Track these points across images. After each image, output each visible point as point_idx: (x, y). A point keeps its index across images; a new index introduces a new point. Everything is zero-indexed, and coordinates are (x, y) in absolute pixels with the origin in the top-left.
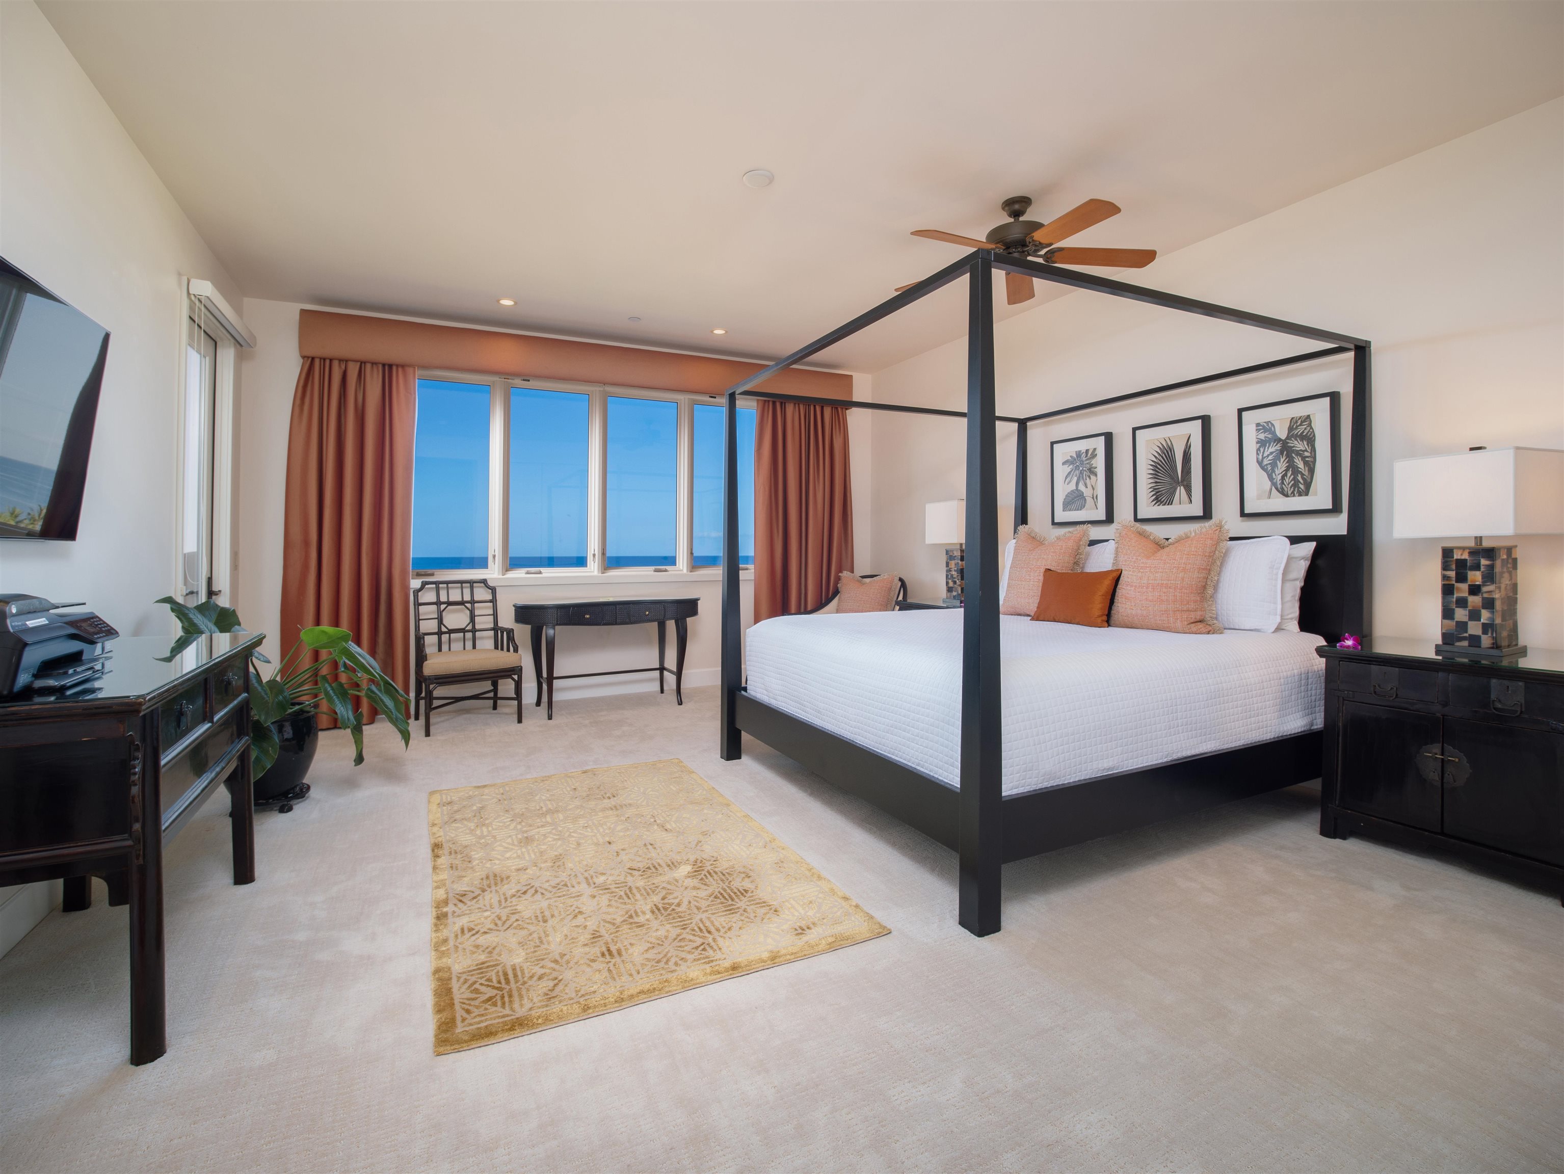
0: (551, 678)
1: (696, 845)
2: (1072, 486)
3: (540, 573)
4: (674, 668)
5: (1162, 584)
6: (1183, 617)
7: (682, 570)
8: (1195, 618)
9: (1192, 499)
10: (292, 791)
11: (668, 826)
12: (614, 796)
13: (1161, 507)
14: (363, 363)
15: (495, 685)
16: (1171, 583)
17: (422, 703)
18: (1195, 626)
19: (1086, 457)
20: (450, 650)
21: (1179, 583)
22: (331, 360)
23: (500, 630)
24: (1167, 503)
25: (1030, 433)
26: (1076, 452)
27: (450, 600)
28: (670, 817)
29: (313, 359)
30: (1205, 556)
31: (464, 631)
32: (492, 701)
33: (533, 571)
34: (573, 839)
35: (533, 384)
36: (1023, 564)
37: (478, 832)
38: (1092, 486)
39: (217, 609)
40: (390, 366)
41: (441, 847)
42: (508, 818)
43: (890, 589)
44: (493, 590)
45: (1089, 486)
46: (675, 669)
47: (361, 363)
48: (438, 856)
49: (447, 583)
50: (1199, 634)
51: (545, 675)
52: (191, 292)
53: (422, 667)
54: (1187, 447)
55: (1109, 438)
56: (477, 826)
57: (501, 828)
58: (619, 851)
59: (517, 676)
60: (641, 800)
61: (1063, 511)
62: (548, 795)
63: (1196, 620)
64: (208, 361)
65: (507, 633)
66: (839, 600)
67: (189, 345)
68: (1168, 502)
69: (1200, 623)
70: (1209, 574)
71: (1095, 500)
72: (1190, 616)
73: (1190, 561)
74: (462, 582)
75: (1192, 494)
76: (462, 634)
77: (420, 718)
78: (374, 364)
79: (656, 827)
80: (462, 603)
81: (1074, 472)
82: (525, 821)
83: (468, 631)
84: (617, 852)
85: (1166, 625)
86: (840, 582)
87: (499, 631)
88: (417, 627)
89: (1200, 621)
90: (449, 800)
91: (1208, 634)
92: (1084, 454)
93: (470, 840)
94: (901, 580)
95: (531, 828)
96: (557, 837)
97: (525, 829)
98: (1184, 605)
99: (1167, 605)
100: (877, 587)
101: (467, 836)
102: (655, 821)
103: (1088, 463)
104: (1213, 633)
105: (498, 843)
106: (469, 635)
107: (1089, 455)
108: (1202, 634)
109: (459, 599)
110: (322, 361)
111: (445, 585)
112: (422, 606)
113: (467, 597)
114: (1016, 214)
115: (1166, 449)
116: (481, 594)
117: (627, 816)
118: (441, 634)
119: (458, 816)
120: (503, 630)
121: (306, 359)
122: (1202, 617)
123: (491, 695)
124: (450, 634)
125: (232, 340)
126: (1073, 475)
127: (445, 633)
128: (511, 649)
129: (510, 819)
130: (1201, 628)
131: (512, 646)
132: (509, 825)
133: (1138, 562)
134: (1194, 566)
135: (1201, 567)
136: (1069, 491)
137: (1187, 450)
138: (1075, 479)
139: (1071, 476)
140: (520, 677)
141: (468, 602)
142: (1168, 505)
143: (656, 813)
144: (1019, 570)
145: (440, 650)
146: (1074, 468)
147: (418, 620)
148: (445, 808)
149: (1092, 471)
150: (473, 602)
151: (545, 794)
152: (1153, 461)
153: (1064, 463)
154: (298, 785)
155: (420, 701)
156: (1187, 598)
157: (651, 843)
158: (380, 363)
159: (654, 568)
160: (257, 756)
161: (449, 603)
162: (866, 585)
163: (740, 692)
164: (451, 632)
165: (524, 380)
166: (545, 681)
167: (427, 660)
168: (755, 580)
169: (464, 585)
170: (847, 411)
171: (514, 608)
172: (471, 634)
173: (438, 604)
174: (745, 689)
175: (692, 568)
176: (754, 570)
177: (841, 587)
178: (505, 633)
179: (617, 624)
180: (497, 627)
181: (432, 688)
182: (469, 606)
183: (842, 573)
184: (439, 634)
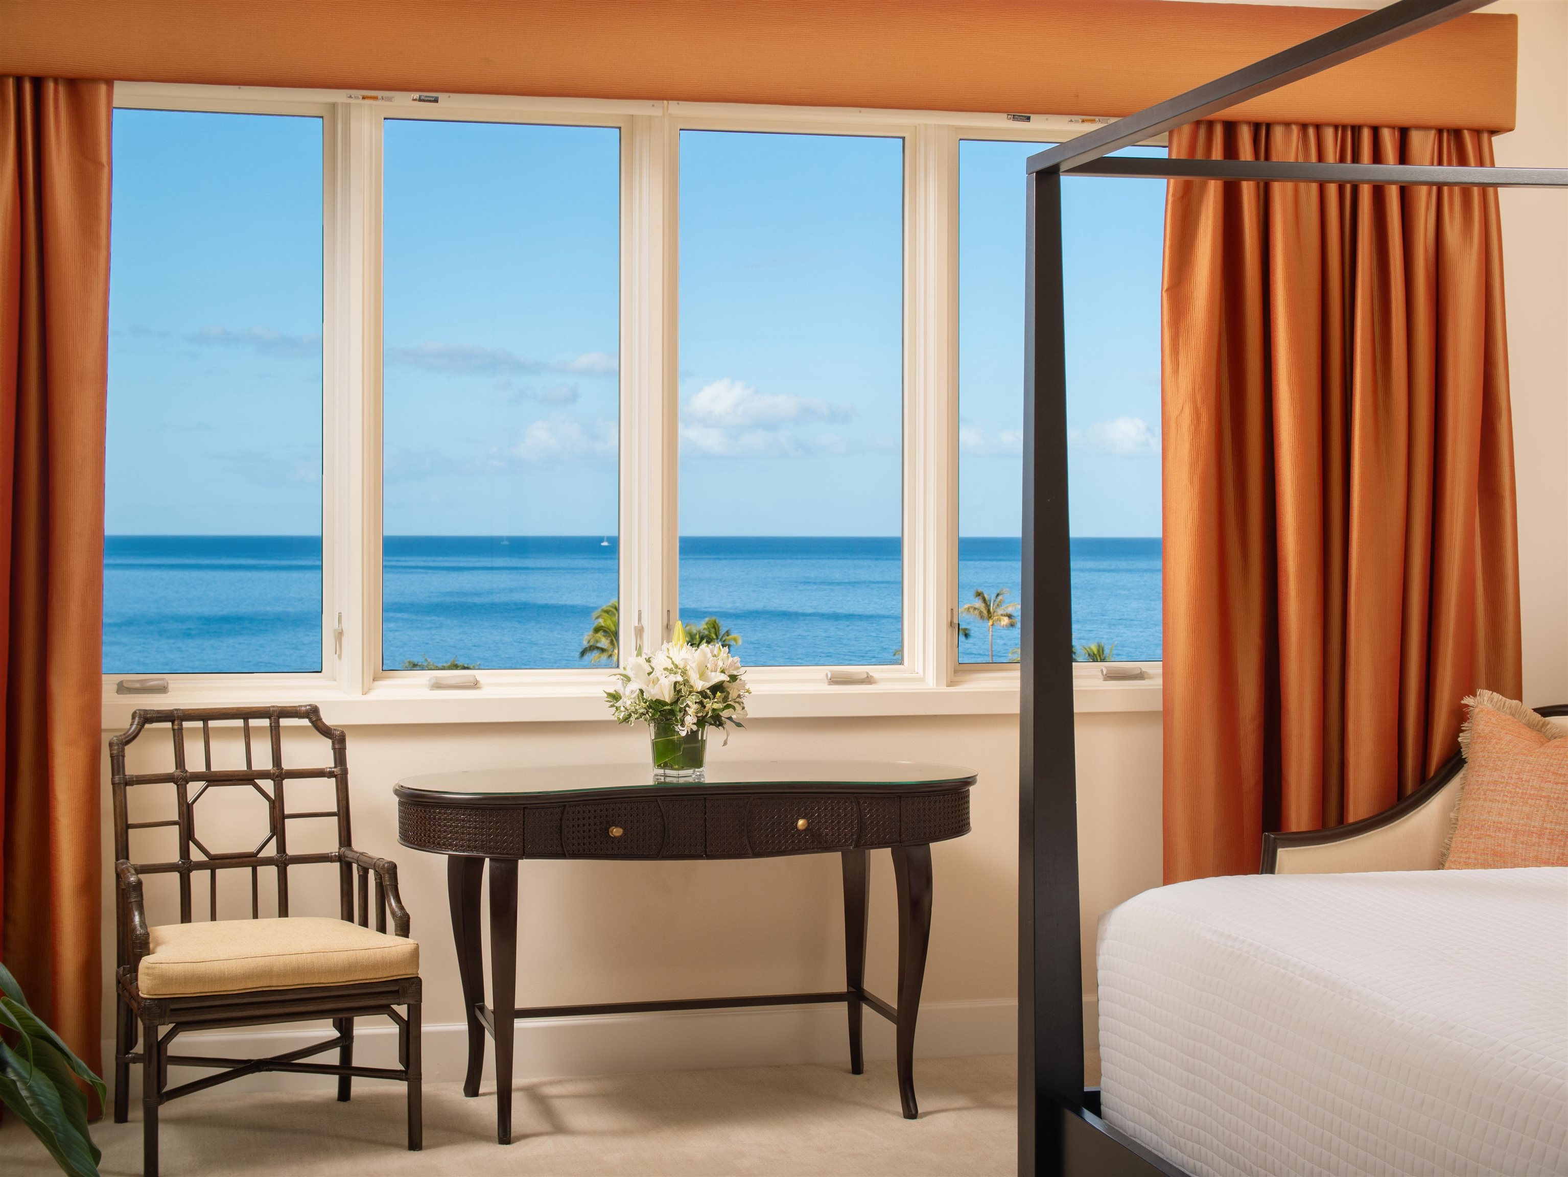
0: (507, 1013)
3: (474, 685)
4: (889, 995)
7: (922, 680)
20: (213, 916)
23: (358, 862)
27: (214, 771)
31: (254, 860)
32: (336, 1077)
33: (453, 682)
35: (449, 104)
44: (337, 739)
46: (892, 1000)
49: (205, 716)
51: (489, 1002)
59: (405, 1006)
65: (377, 873)
74: (246, 714)
76: (250, 869)
77: (130, 1116)
80: (247, 778)
83: (268, 861)
86: (1466, 726)
87: (355, 866)
88: (122, 850)
106: (269, 874)
109: (238, 764)
111: (200, 724)
112: (136, 787)
113: (263, 760)
116: (304, 750)
118: (191, 869)
120: (366, 865)
123: (332, 1057)
127: (200, 866)
128: (390, 923)
131: (393, 914)
140: (415, 1011)
141: (264, 775)
145: (186, 914)
147: (123, 828)
150: (279, 775)
155: (131, 1065)
159: (828, 670)
161: (214, 779)
162: (1557, 742)
163: (1079, 1114)
164: (216, 862)
165: (420, 100)
166: (491, 1017)
167: (149, 954)
168: (1167, 714)
169: (253, 722)
170: (1495, 139)
171: (397, 799)
172: (273, 870)
173: (181, 779)
174: (1094, 1102)
175: (956, 672)
176: (1160, 681)
177: (1468, 745)
178: (371, 873)
179: (709, 857)
180: (349, 853)
181: (163, 1030)
182: (268, 785)
183: (1475, 695)
184: (185, 869)
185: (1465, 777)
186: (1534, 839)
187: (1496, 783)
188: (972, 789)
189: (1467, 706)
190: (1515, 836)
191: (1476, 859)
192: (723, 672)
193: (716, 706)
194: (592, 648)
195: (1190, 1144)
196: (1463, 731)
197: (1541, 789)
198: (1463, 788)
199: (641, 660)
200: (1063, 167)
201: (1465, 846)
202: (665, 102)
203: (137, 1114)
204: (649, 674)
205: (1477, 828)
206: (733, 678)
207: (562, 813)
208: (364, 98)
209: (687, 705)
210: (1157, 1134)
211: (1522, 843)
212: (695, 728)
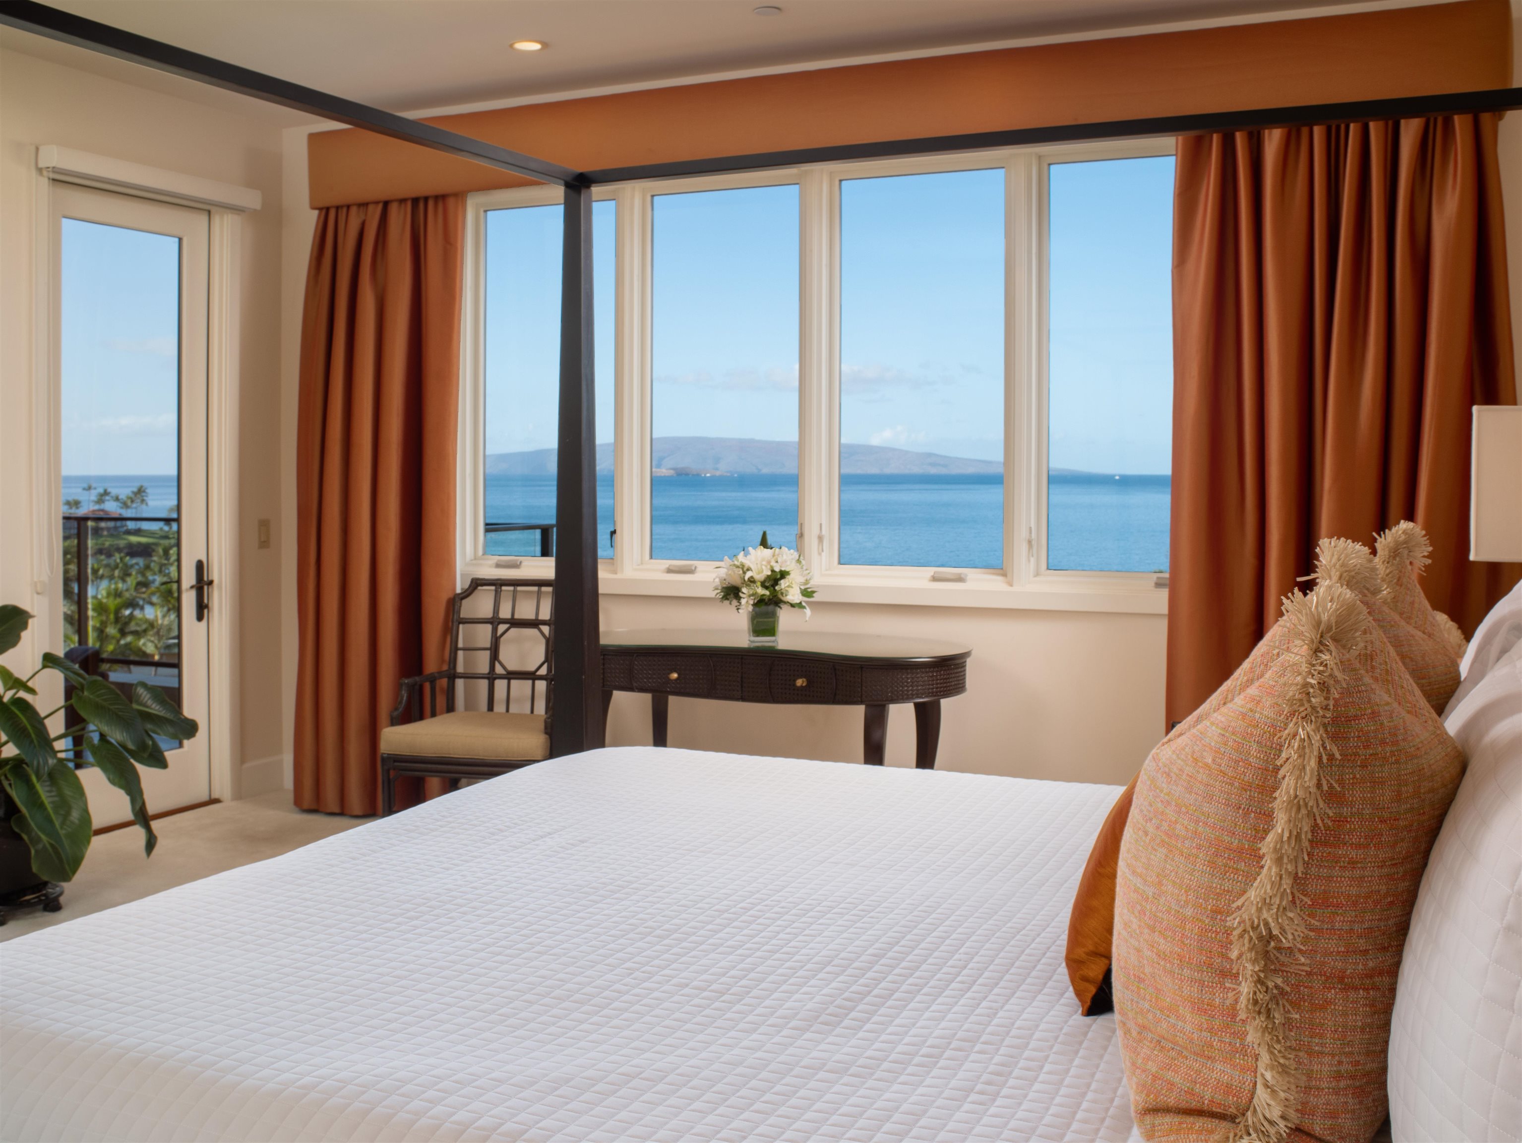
14: (386, 205)
20: (508, 710)
22: (348, 208)
27: (516, 617)
29: (328, 211)
31: (532, 676)
40: (426, 201)
47: (384, 203)
49: (515, 584)
52: (40, 166)
76: (530, 682)
80: (535, 624)
83: (542, 678)
106: (541, 686)
110: (338, 210)
112: (465, 625)
118: (495, 679)
121: (319, 211)
124: (509, 679)
127: (501, 677)
141: (545, 623)
145: (491, 707)
147: (454, 650)
158: (408, 199)
159: (931, 571)
161: (515, 623)
164: (511, 675)
169: (544, 589)
173: (495, 621)
182: (546, 629)
184: (491, 677)
188: (967, 660)
207: (632, 660)
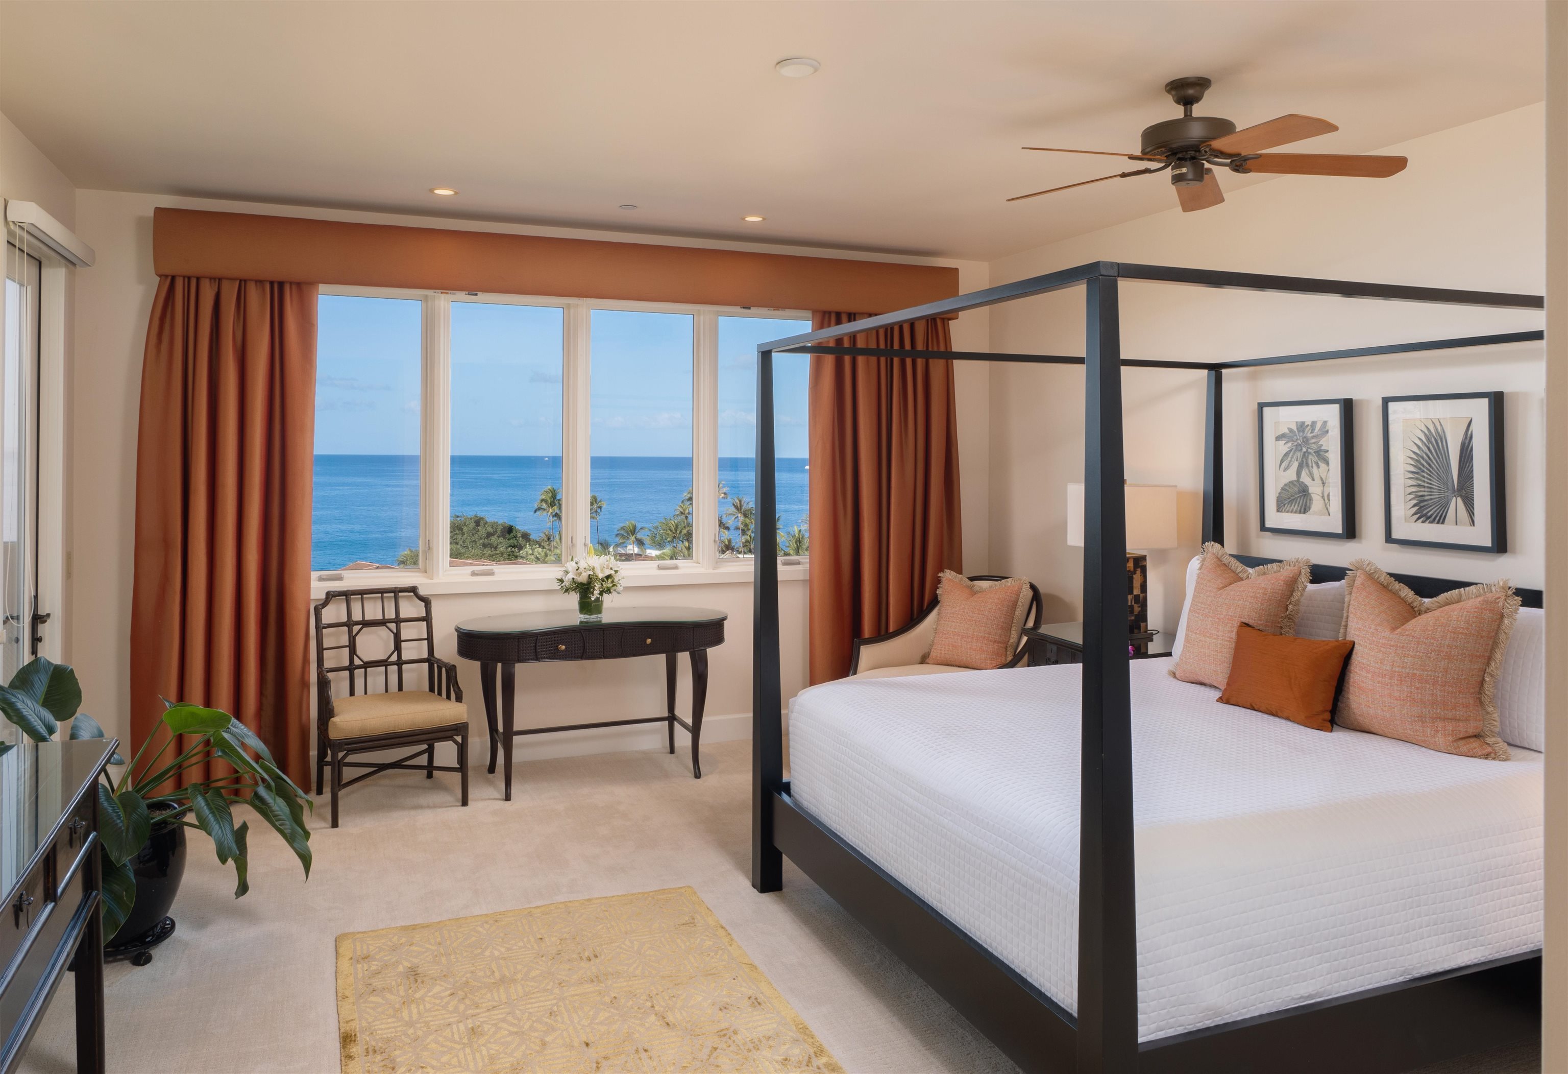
0: (509, 733)
1: (709, 1056)
2: (1291, 475)
3: (491, 573)
4: (688, 718)
5: (1414, 675)
6: (1447, 728)
7: (702, 567)
8: (1466, 732)
9: (1476, 519)
10: (151, 933)
11: (670, 1018)
12: (596, 956)
13: (1427, 525)
14: (243, 283)
15: (430, 751)
16: (1427, 674)
17: (327, 770)
18: (1465, 745)
19: (1311, 433)
20: (366, 693)
21: (1440, 675)
22: (198, 279)
23: (437, 663)
24: (1436, 521)
25: (1227, 388)
26: (1297, 422)
27: (366, 619)
28: (674, 999)
29: (173, 278)
30: (1482, 637)
31: (385, 663)
32: (426, 771)
33: (481, 572)
34: (536, 1034)
35: (482, 296)
36: (1207, 611)
37: (405, 1014)
38: (1322, 479)
39: (49, 669)
40: (281, 284)
41: (355, 1041)
42: (446, 989)
43: (1015, 605)
44: (426, 601)
45: (1316, 476)
47: (241, 281)
48: (351, 1057)
49: (362, 593)
50: (1472, 757)
51: (501, 728)
52: (9, 219)
53: (327, 729)
54: (1466, 438)
55: (1348, 408)
56: (404, 1003)
57: (436, 1007)
58: (600, 1060)
59: (461, 737)
60: (635, 965)
61: (1278, 511)
62: (503, 950)
63: (1467, 735)
64: (30, 290)
65: (446, 670)
66: (938, 614)
67: (8, 278)
68: (1438, 518)
69: (1476, 739)
70: (1488, 664)
71: (1327, 501)
72: (1458, 728)
73: (1458, 644)
74: (382, 591)
75: (1475, 512)
76: (384, 668)
77: (324, 790)
78: (259, 282)
79: (653, 1018)
80: (383, 623)
81: (1294, 454)
82: (470, 996)
83: (393, 664)
84: (597, 1063)
85: (1419, 738)
86: (940, 586)
87: (436, 665)
88: (320, 661)
89: (1475, 736)
90: (365, 952)
91: (1486, 758)
92: (1309, 427)
93: (393, 1027)
94: (1033, 587)
95: (478, 1011)
96: (515, 1030)
97: (470, 1012)
98: (1447, 710)
99: (1421, 707)
100: (996, 601)
101: (389, 1020)
102: (653, 1007)
103: (1314, 443)
104: (1494, 759)
105: (431, 1037)
107: (1316, 431)
108: (1476, 757)
109: (378, 616)
110: (186, 280)
111: (359, 597)
113: (390, 614)
114: (1187, 102)
115: (1433, 436)
116: (410, 608)
117: (613, 995)
118: (355, 669)
119: (377, 983)
120: (441, 664)
121: (163, 277)
122: (1477, 731)
123: (424, 761)
124: (366, 668)
125: (63, 261)
126: (1292, 457)
127: (359, 667)
128: (453, 695)
129: (449, 992)
130: (1475, 748)
131: (454, 691)
132: (448, 1003)
133: (1377, 635)
134: (1465, 651)
135: (1475, 653)
136: (1286, 481)
137: (1467, 441)
138: (1295, 465)
139: (1289, 459)
140: (465, 739)
141: (390, 621)
142: (1438, 523)
143: (655, 992)
144: (1201, 617)
145: (352, 693)
146: (1294, 448)
148: (359, 966)
149: (1321, 455)
150: (398, 621)
151: (499, 947)
152: (1414, 452)
153: (1278, 438)
154: (158, 924)
155: (325, 767)
156: (1453, 701)
157: (646, 1048)
158: (267, 281)
159: (657, 562)
160: (107, 910)
161: (366, 624)
162: (979, 595)
163: (780, 794)
164: (367, 665)
165: (469, 294)
166: (501, 736)
167: (334, 717)
168: (811, 581)
169: (385, 595)
170: (950, 322)
171: (456, 633)
172: (396, 667)
173: (349, 624)
174: (787, 788)
175: (717, 562)
176: (808, 566)
177: (941, 595)
178: (444, 670)
179: (605, 657)
180: (432, 658)
181: (341, 755)
182: (393, 626)
183: (943, 572)
184: (351, 668)
185: (940, 609)
186: (970, 640)
187: (953, 613)
188: (725, 622)
189: (940, 577)
190: (962, 638)
191: (945, 648)
192: (611, 569)
193: (608, 586)
194: (539, 509)
195: (834, 817)
196: (938, 588)
197: (973, 617)
198: (939, 614)
199: (573, 564)
200: (773, 351)
201: (940, 642)
202: (585, 299)
203: (327, 790)
204: (577, 570)
205: (945, 634)
206: (616, 572)
207: (537, 639)
208: (442, 293)
209: (595, 586)
210: (818, 809)
211: (965, 641)
212: (598, 596)
